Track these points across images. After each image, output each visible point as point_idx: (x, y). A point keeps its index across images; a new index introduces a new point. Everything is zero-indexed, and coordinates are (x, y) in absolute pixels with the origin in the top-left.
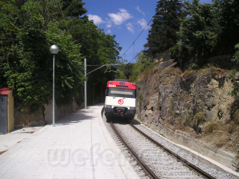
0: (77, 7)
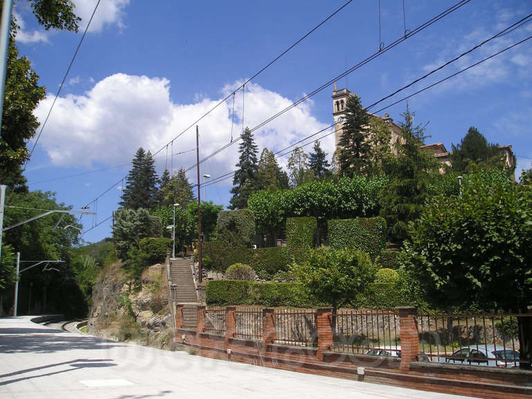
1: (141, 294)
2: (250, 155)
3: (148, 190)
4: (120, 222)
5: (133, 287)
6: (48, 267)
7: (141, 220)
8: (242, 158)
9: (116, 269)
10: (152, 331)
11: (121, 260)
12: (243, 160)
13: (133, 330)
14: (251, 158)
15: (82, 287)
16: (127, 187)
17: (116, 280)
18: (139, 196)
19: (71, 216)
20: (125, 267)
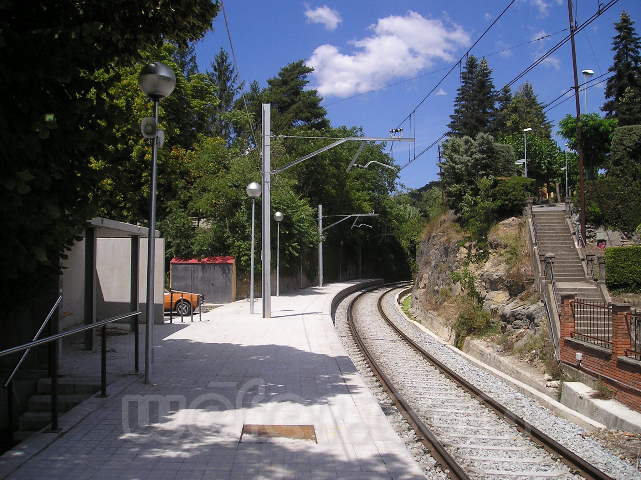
0: (309, 107)
1: (488, 265)
2: (631, 53)
3: (485, 112)
4: (451, 158)
5: (473, 252)
6: (358, 223)
7: (482, 152)
8: (618, 58)
9: (447, 224)
10: (509, 326)
11: (453, 211)
12: (619, 61)
13: (479, 322)
14: (631, 57)
15: (404, 244)
16: (456, 111)
17: (448, 241)
18: (474, 121)
19: (385, 155)
20: (459, 220)
